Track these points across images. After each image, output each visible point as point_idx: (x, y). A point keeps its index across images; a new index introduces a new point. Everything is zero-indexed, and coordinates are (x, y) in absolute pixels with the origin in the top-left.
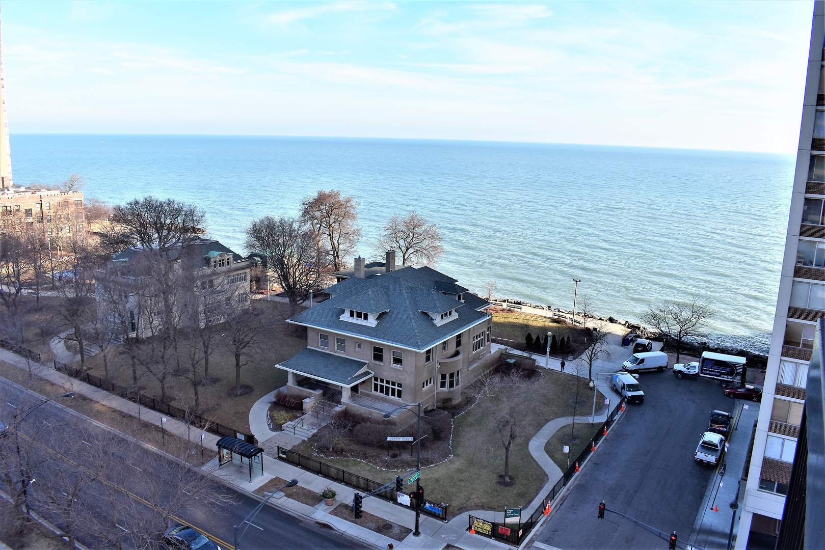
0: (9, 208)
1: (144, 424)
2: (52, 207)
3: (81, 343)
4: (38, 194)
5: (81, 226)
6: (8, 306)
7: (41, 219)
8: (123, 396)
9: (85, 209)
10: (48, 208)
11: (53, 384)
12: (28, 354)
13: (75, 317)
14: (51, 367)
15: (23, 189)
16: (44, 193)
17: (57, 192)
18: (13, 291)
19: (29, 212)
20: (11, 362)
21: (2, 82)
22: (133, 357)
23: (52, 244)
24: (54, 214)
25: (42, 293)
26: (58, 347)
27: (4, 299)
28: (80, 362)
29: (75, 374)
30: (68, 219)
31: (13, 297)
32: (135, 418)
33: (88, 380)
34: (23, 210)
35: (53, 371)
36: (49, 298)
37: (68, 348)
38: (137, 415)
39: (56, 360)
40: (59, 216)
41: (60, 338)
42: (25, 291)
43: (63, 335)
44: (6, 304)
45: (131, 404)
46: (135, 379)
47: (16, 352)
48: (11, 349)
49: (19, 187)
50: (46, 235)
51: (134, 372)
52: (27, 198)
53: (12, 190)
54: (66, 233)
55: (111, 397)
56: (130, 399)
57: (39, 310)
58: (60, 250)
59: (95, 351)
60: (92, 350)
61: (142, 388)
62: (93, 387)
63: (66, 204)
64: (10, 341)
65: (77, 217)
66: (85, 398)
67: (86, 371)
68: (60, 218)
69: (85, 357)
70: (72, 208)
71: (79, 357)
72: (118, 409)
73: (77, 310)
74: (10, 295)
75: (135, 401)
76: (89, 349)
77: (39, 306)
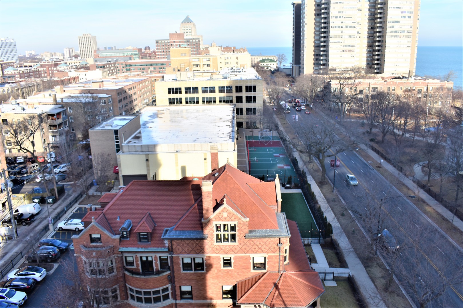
0: (409, 88)
1: (454, 227)
2: (433, 89)
3: (430, 171)
4: (427, 81)
5: (448, 102)
6: (396, 142)
7: (426, 95)
8: (446, 207)
9: (452, 92)
10: (431, 90)
11: (409, 189)
12: (401, 170)
13: (430, 154)
14: (411, 180)
15: (419, 78)
16: (430, 81)
17: (439, 81)
18: (401, 133)
19: (419, 92)
20: (391, 172)
21: (418, 17)
22: (458, 186)
23: (429, 111)
24: (433, 94)
25: (416, 138)
26: (417, 169)
27: (396, 137)
28: (427, 181)
29: (423, 187)
30: (441, 97)
31: (400, 137)
32: (450, 222)
33: (429, 192)
34: (417, 90)
35: (411, 182)
36: (419, 141)
37: (423, 171)
38: (451, 221)
39: (415, 177)
40: (436, 95)
41: (419, 164)
42: (407, 135)
43: (421, 163)
44: (396, 140)
45: (450, 213)
46: (456, 199)
47: (395, 166)
48: (392, 164)
49: (418, 76)
50: (427, 105)
51: (457, 195)
52: (420, 83)
53: (413, 78)
54: (439, 105)
55: (439, 205)
56: (450, 210)
57: (411, 146)
58: (433, 115)
59: (437, 177)
60: (436, 176)
61: (459, 206)
62: (431, 197)
63: (442, 88)
64: (393, 161)
65: (447, 97)
66: (423, 201)
67: (429, 187)
68: (437, 96)
69: (431, 178)
70: (445, 91)
71: (427, 178)
72: (441, 213)
73: (432, 151)
74: (399, 135)
75: (452, 212)
76: (435, 175)
77: (412, 144)
